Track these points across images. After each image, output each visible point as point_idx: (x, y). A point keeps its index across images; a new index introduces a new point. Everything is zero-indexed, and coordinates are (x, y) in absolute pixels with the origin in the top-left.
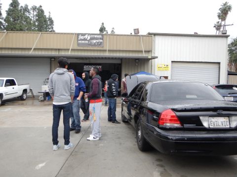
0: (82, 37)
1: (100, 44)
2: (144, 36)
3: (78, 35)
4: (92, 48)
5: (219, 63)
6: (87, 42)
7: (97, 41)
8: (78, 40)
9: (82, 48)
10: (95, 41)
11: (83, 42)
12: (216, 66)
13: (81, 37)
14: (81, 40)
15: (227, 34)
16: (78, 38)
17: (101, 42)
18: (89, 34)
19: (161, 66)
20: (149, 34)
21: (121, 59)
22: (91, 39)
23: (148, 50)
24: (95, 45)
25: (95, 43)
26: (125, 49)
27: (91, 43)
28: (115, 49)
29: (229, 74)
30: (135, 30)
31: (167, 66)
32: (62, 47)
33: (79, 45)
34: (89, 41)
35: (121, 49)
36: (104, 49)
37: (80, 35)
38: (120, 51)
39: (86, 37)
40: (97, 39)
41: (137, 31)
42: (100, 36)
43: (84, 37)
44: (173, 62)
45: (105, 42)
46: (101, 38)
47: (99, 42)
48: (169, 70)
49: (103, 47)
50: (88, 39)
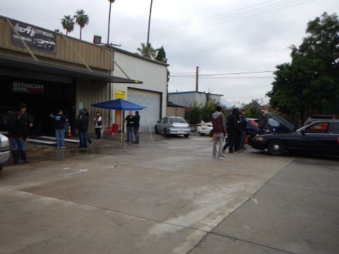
0: (21, 29)
1: (51, 48)
3: (14, 22)
5: (161, 94)
6: (28, 39)
7: (48, 42)
8: (13, 33)
11: (23, 38)
12: (158, 96)
13: (19, 29)
14: (19, 33)
17: (53, 45)
18: (33, 27)
19: (118, 92)
22: (37, 36)
23: (109, 69)
24: (42, 48)
25: (43, 45)
27: (36, 42)
28: (72, 60)
29: (168, 106)
30: (95, 37)
31: (124, 92)
33: (14, 41)
34: (33, 38)
36: (58, 57)
37: (18, 24)
39: (28, 30)
40: (45, 38)
41: (98, 40)
42: (51, 35)
43: (25, 30)
44: (129, 88)
45: (58, 46)
46: (52, 39)
47: (49, 45)
48: (125, 98)
49: (55, 54)
50: (31, 35)
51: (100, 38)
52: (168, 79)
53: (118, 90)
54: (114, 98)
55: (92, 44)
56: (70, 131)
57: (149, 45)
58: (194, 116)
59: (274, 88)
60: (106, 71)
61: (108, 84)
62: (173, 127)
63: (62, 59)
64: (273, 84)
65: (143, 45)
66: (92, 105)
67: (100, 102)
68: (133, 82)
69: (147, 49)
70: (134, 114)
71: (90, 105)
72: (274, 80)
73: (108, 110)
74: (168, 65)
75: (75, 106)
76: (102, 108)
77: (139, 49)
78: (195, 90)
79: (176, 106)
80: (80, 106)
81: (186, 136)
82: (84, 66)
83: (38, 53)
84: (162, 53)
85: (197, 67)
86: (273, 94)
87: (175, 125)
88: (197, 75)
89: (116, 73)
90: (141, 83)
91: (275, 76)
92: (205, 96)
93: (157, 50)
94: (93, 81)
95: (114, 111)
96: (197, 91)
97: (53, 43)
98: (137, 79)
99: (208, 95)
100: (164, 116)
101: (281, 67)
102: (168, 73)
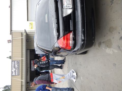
2: (12, 37)
3: (12, 76)
4: (21, 67)
7: (16, 64)
8: (16, 75)
9: (21, 73)
10: (16, 66)
11: (17, 72)
13: (14, 74)
14: (15, 73)
16: (14, 76)
17: (17, 62)
18: (12, 69)
19: (31, 27)
20: (11, 34)
21: (27, 50)
23: (21, 35)
24: (19, 66)
26: (21, 48)
28: (21, 54)
30: (8, 42)
31: (30, 23)
32: (20, 85)
33: (18, 75)
34: (16, 69)
35: (21, 50)
36: (20, 59)
37: (12, 74)
38: (22, 51)
40: (15, 65)
41: (9, 41)
42: (13, 62)
43: (14, 72)
45: (16, 60)
46: (14, 62)
47: (17, 63)
49: (20, 61)
50: (15, 70)
60: (22, 34)
61: (27, 33)
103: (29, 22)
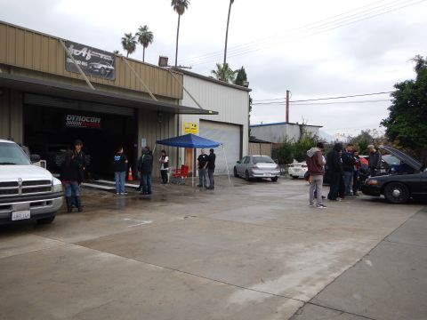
0: (76, 52)
1: (109, 74)
3: (68, 43)
5: (241, 126)
6: (84, 64)
7: (105, 66)
8: (66, 56)
9: (74, 76)
10: (100, 66)
12: (237, 130)
13: (73, 51)
14: (74, 57)
15: (249, 87)
17: (111, 70)
18: (89, 48)
19: (188, 126)
22: (94, 59)
23: (177, 97)
24: (99, 73)
25: (100, 70)
27: (93, 67)
28: (133, 88)
29: (250, 142)
31: (195, 126)
32: (26, 66)
33: (68, 66)
34: (89, 62)
36: (117, 84)
37: (72, 46)
39: (84, 52)
40: (103, 61)
41: (164, 61)
42: (109, 58)
43: (80, 52)
44: (201, 120)
45: (117, 71)
46: (110, 62)
47: (107, 69)
48: (197, 133)
49: (114, 81)
50: (87, 59)
51: (166, 59)
52: (250, 108)
53: (188, 124)
54: (183, 133)
55: (156, 67)
56: (130, 174)
57: (226, 66)
58: (284, 155)
59: (391, 114)
60: (174, 99)
61: (176, 116)
62: (257, 168)
63: (122, 86)
64: (390, 109)
65: (219, 66)
66: (158, 142)
67: (167, 138)
68: (207, 113)
69: (224, 71)
70: (207, 152)
71: (154, 142)
72: (391, 104)
73: (176, 148)
74: (250, 90)
75: (137, 143)
76: (169, 145)
77: (214, 72)
78: (285, 121)
79: (260, 142)
80: (143, 143)
81: (274, 180)
82: (148, 94)
83: (94, 80)
84: (242, 75)
85: (288, 92)
86: (391, 122)
87: (259, 165)
88: (288, 102)
89: (186, 102)
90: (216, 113)
91: (393, 98)
92: (298, 128)
93: (236, 71)
94: (158, 112)
95: (183, 149)
96: (287, 123)
97: (111, 67)
98: (211, 109)
99: (302, 127)
100: (245, 154)
101: (401, 87)
102: (250, 100)
103: (197, 122)
